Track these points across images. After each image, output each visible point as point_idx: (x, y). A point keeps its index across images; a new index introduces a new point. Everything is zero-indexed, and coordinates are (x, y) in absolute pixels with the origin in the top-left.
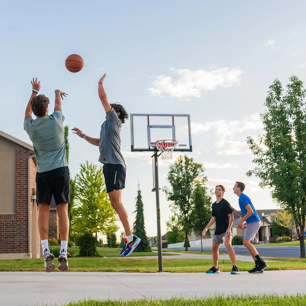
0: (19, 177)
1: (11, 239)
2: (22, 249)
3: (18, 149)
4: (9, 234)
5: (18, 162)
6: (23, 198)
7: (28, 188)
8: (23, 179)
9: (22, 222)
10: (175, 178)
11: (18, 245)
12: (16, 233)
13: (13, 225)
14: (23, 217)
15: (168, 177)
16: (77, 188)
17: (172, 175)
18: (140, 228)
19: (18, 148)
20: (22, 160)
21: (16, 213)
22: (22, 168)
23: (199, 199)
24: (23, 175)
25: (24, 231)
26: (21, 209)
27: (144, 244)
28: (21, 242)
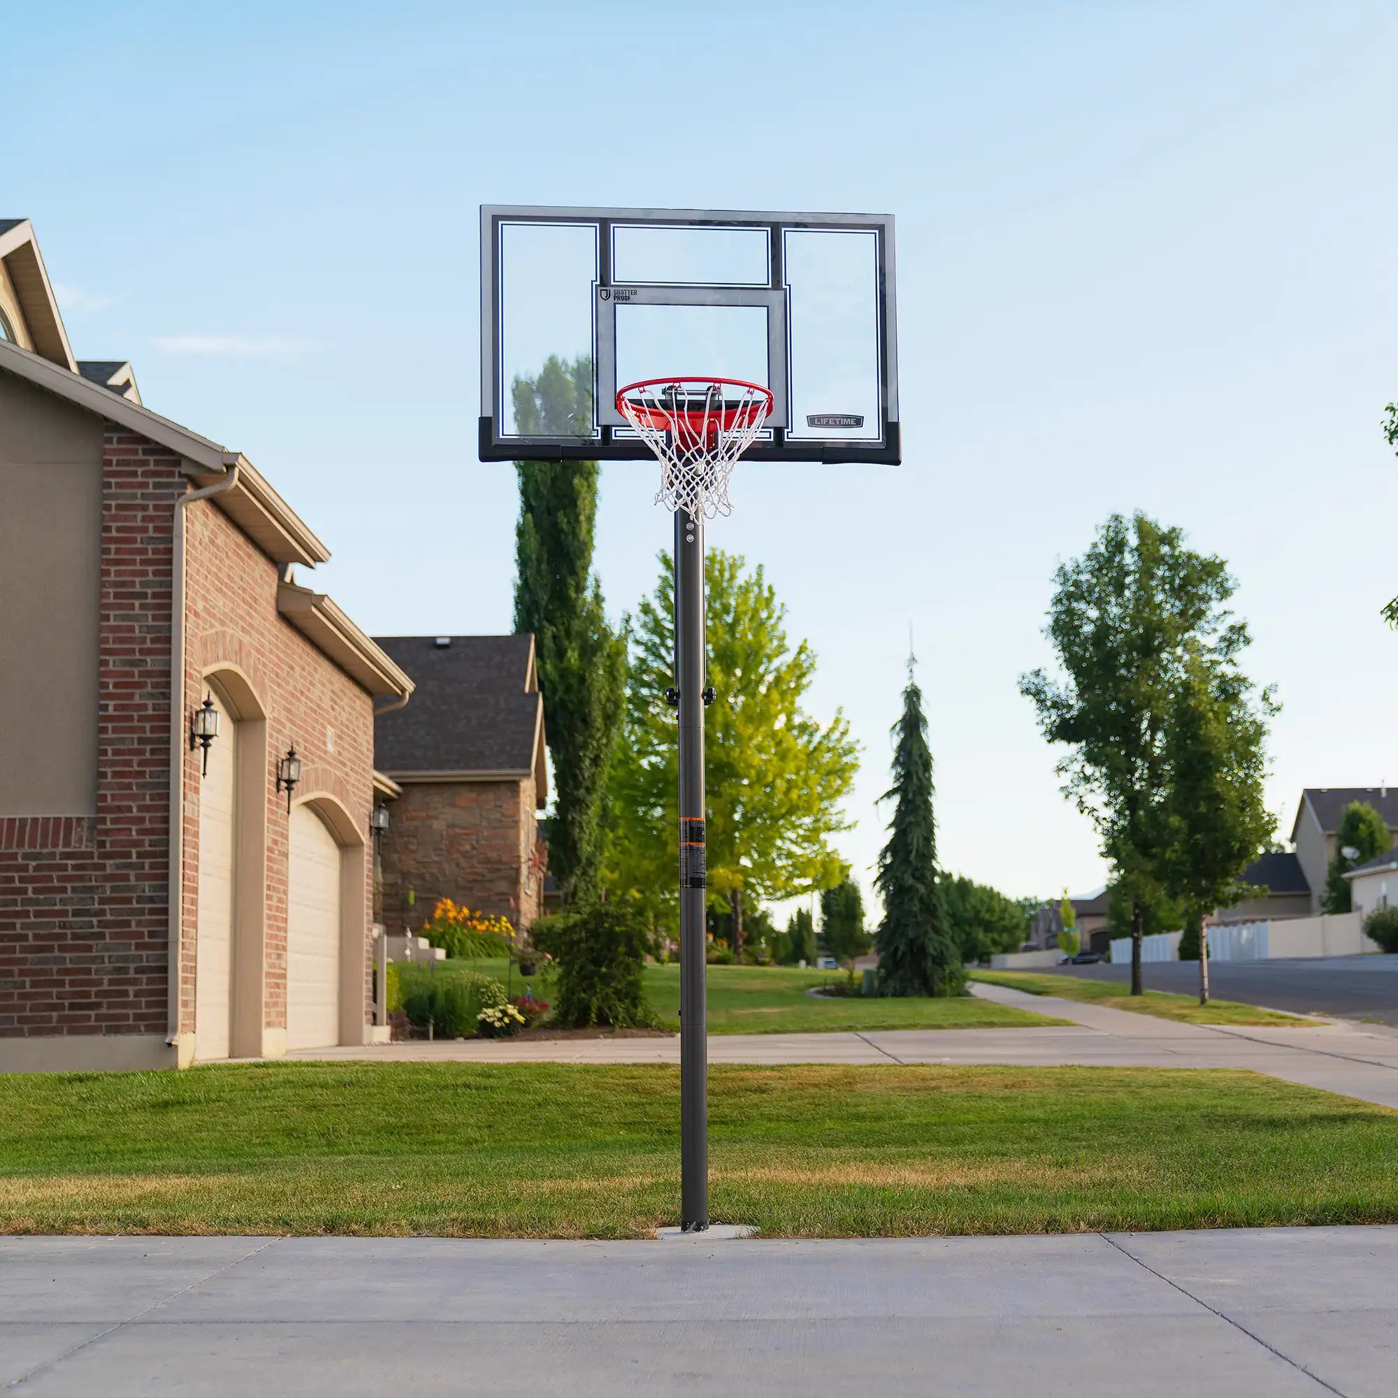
0: (120, 607)
1: (67, 955)
2: (131, 1012)
3: (116, 452)
4: (57, 931)
5: (114, 525)
6: (143, 730)
7: (168, 674)
8: (143, 620)
9: (134, 859)
10: (1088, 629)
11: (105, 987)
12: (95, 920)
13: (81, 878)
14: (140, 832)
15: (1049, 620)
16: (644, 672)
17: (1070, 612)
18: (913, 876)
19: (115, 446)
20: (140, 515)
21: (100, 810)
22: (138, 558)
23: (1195, 737)
24: (144, 595)
25: (141, 912)
26: (129, 786)
27: (930, 959)
28: (124, 970)
